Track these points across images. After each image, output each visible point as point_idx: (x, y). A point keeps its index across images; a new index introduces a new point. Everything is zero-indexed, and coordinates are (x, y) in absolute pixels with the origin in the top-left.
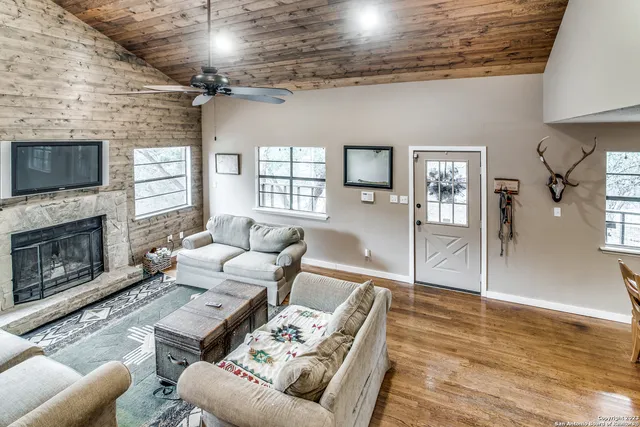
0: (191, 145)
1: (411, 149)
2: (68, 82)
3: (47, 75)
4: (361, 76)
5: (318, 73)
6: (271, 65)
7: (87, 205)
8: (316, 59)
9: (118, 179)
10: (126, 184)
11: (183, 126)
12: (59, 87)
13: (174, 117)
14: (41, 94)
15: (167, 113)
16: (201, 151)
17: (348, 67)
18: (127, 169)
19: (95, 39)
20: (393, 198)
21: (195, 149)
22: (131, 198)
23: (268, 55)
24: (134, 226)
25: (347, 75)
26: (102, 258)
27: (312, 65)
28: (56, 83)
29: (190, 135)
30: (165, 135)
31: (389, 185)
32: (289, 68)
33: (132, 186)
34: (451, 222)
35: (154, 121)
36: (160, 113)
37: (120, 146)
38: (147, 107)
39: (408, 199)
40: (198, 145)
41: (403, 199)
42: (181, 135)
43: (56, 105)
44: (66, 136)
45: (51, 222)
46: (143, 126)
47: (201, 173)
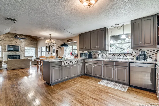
0: (35, 48)
7: (17, 53)
9: (22, 51)
13: (32, 44)
14: (12, 40)
18: (24, 50)
22: (24, 54)
24: (25, 57)
29: (35, 46)
30: (30, 46)
33: (24, 52)
35: (28, 44)
38: (27, 42)
40: (37, 48)
42: (33, 46)
43: (13, 41)
44: (15, 45)
45: (12, 54)
46: (26, 44)
47: (37, 52)
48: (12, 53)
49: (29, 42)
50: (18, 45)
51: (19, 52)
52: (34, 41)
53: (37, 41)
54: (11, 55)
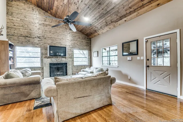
0: (88, 50)
1: (145, 38)
2: (60, 35)
3: (56, 33)
4: (126, 17)
5: (112, 21)
6: (99, 22)
7: (63, 60)
8: (109, 15)
9: (70, 56)
10: (72, 57)
11: (86, 45)
12: (59, 36)
13: (84, 43)
14: (55, 37)
15: (82, 42)
16: (91, 52)
17: (119, 15)
18: (72, 54)
19: (66, 26)
20: (138, 58)
21: (89, 51)
22: (73, 61)
23: (97, 18)
24: (74, 67)
25: (121, 18)
26: (66, 72)
27: (109, 18)
28: (58, 35)
29: (88, 48)
30: (81, 47)
31: (136, 53)
32: (104, 21)
33: (73, 58)
34: (162, 65)
35: (79, 44)
36: (80, 42)
37: (70, 49)
38: (77, 40)
39: (144, 58)
40: (90, 50)
41: (142, 58)
42: (85, 47)
43: (58, 39)
44: (60, 46)
45: (56, 62)
46: (76, 45)
47: (91, 57)
48: (57, 60)
49: (80, 40)
50: (65, 46)
51: (65, 58)
52: (86, 39)
53: (90, 39)
54: (54, 64)
